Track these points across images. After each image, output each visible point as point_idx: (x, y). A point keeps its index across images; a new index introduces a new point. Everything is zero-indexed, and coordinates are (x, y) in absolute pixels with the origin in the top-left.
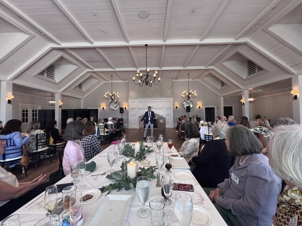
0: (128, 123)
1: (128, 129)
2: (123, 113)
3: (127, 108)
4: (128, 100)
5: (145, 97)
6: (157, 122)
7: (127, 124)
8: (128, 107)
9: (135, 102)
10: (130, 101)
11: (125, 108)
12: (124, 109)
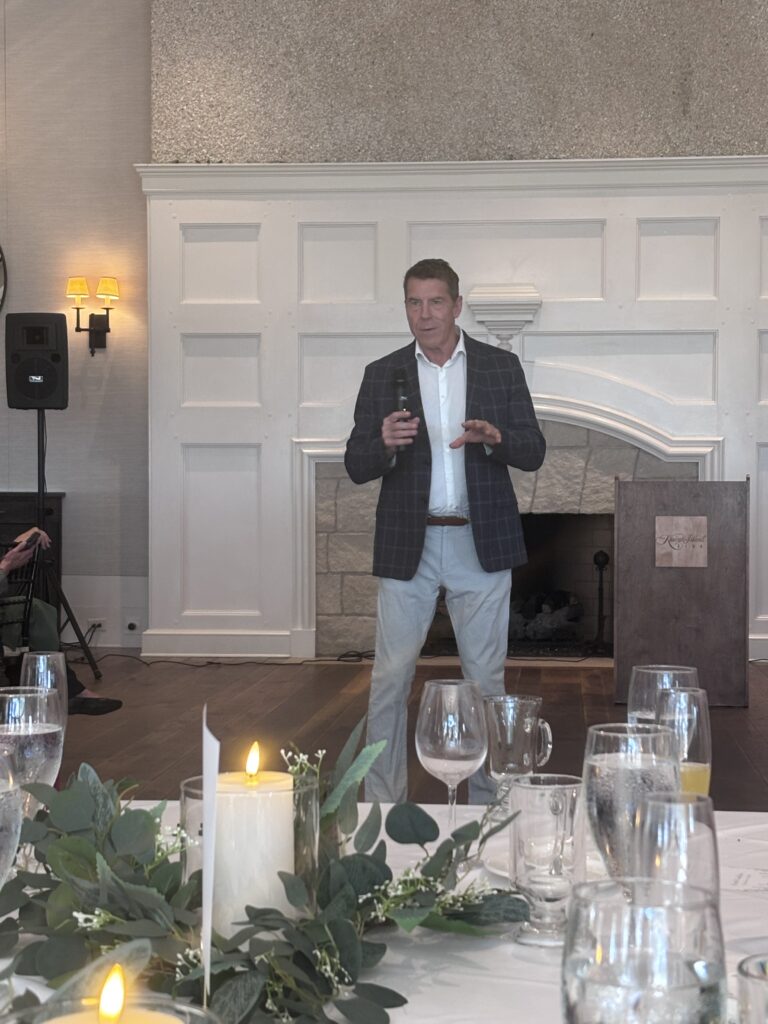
0: (135, 563)
1: (132, 659)
2: (62, 404)
3: (122, 323)
4: (142, 199)
5: (419, 155)
6: (603, 561)
7: (116, 581)
8: (141, 303)
9: (249, 231)
10: (166, 215)
11: (99, 329)
12: (77, 341)
